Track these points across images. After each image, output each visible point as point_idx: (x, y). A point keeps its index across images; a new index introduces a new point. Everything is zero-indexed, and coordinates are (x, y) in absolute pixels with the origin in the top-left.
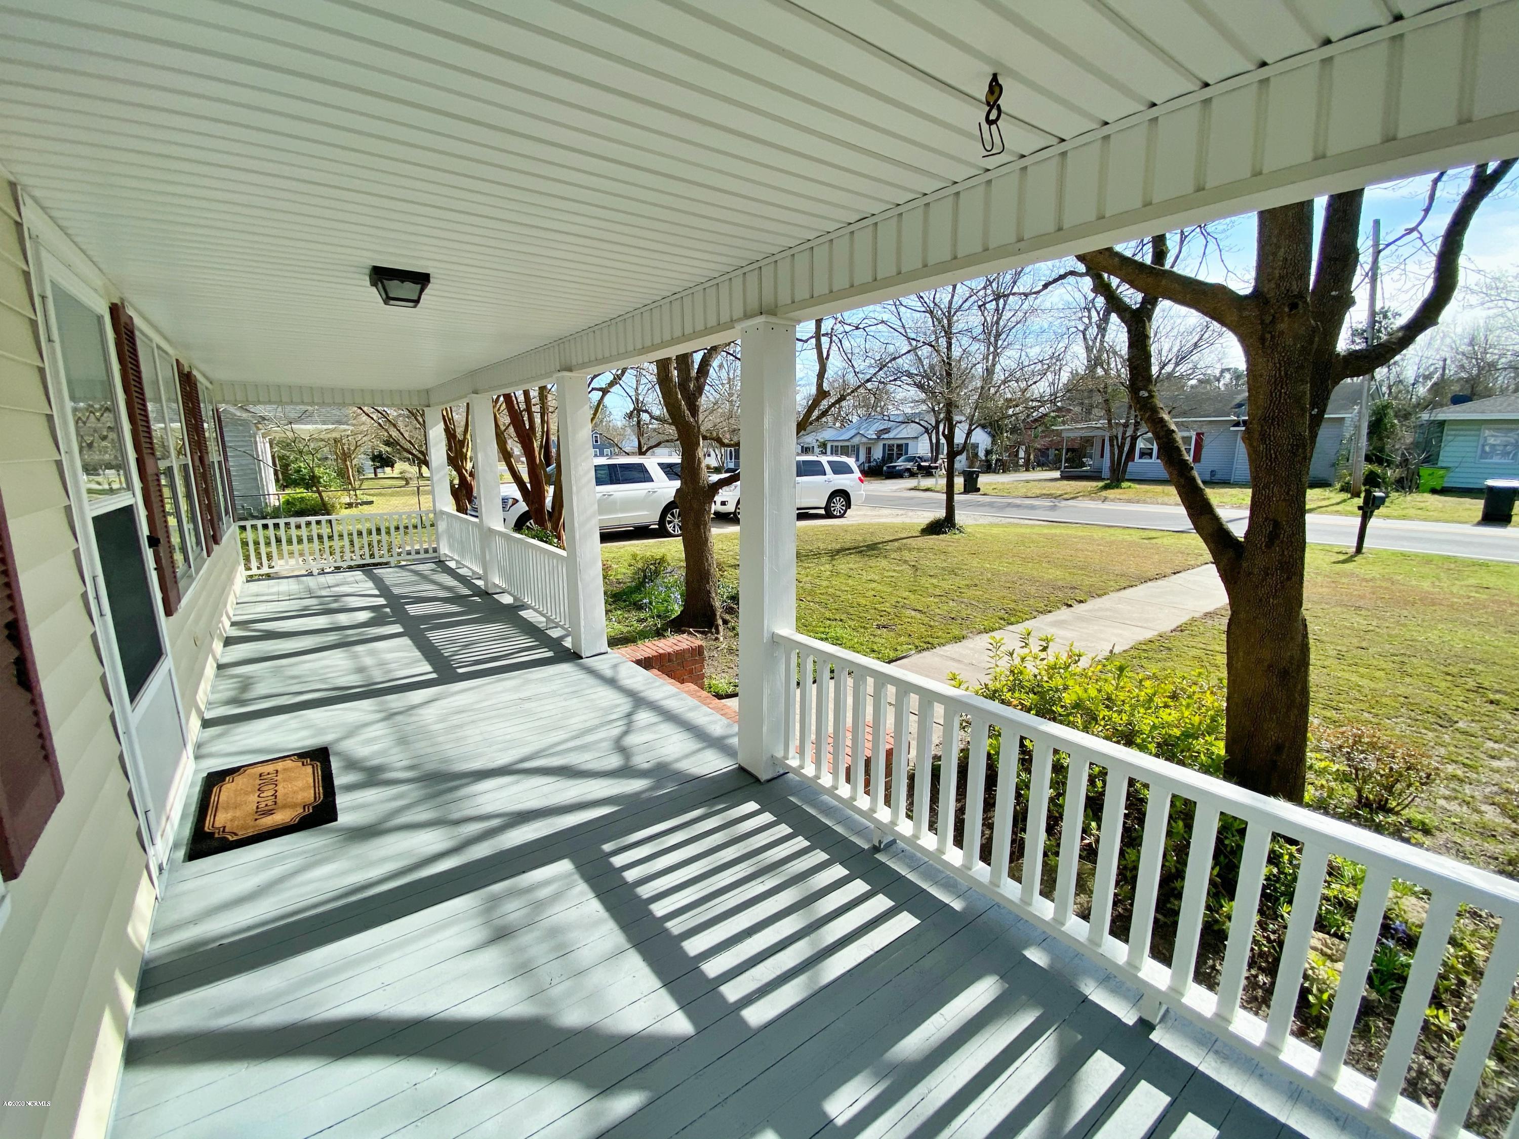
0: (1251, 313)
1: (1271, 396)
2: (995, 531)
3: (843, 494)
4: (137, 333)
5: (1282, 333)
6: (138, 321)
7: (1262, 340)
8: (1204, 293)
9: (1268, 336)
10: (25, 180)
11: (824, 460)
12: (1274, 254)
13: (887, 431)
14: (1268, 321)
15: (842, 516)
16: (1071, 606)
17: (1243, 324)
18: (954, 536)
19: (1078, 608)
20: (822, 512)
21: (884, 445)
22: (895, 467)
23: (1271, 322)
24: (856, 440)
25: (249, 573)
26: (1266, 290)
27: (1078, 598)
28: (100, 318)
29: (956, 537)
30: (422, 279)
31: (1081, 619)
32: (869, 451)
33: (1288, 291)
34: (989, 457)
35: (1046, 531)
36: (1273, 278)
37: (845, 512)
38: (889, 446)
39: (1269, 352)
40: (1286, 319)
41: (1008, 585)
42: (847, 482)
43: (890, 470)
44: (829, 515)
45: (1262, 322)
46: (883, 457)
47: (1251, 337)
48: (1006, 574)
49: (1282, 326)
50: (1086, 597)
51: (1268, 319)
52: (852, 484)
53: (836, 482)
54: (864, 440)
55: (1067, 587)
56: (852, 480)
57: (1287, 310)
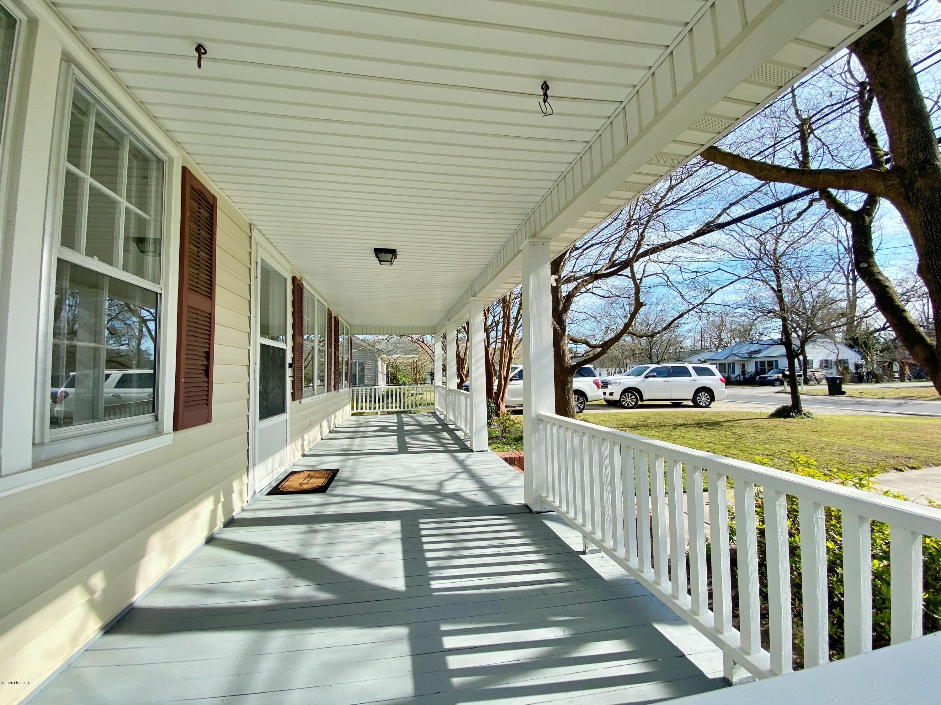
0: (896, 181)
1: (926, 236)
2: (848, 419)
3: (709, 391)
4: (304, 290)
5: (919, 189)
6: (305, 285)
7: (907, 198)
8: (854, 177)
9: (910, 194)
10: (255, 223)
11: (689, 366)
12: (900, 139)
13: (758, 351)
14: (907, 184)
15: (707, 406)
16: (901, 470)
17: (890, 190)
18: (802, 420)
19: (909, 473)
20: (691, 403)
21: (756, 362)
22: (766, 377)
23: (909, 184)
24: (730, 359)
25: (353, 412)
26: (902, 164)
27: (910, 465)
28: (285, 279)
29: (803, 420)
30: (393, 252)
31: (909, 480)
32: (743, 366)
33: (916, 160)
34: (859, 371)
35: (900, 420)
36: (904, 155)
37: (710, 404)
38: (761, 362)
39: (914, 205)
40: (919, 178)
41: (839, 452)
42: (711, 382)
43: (763, 379)
44: (696, 405)
45: (903, 185)
46: (756, 371)
47: (899, 198)
48: (840, 445)
49: (918, 184)
50: (920, 465)
51: (907, 182)
52: (714, 383)
53: (700, 381)
54: (737, 358)
55: (901, 457)
56: (714, 380)
57: (917, 172)
